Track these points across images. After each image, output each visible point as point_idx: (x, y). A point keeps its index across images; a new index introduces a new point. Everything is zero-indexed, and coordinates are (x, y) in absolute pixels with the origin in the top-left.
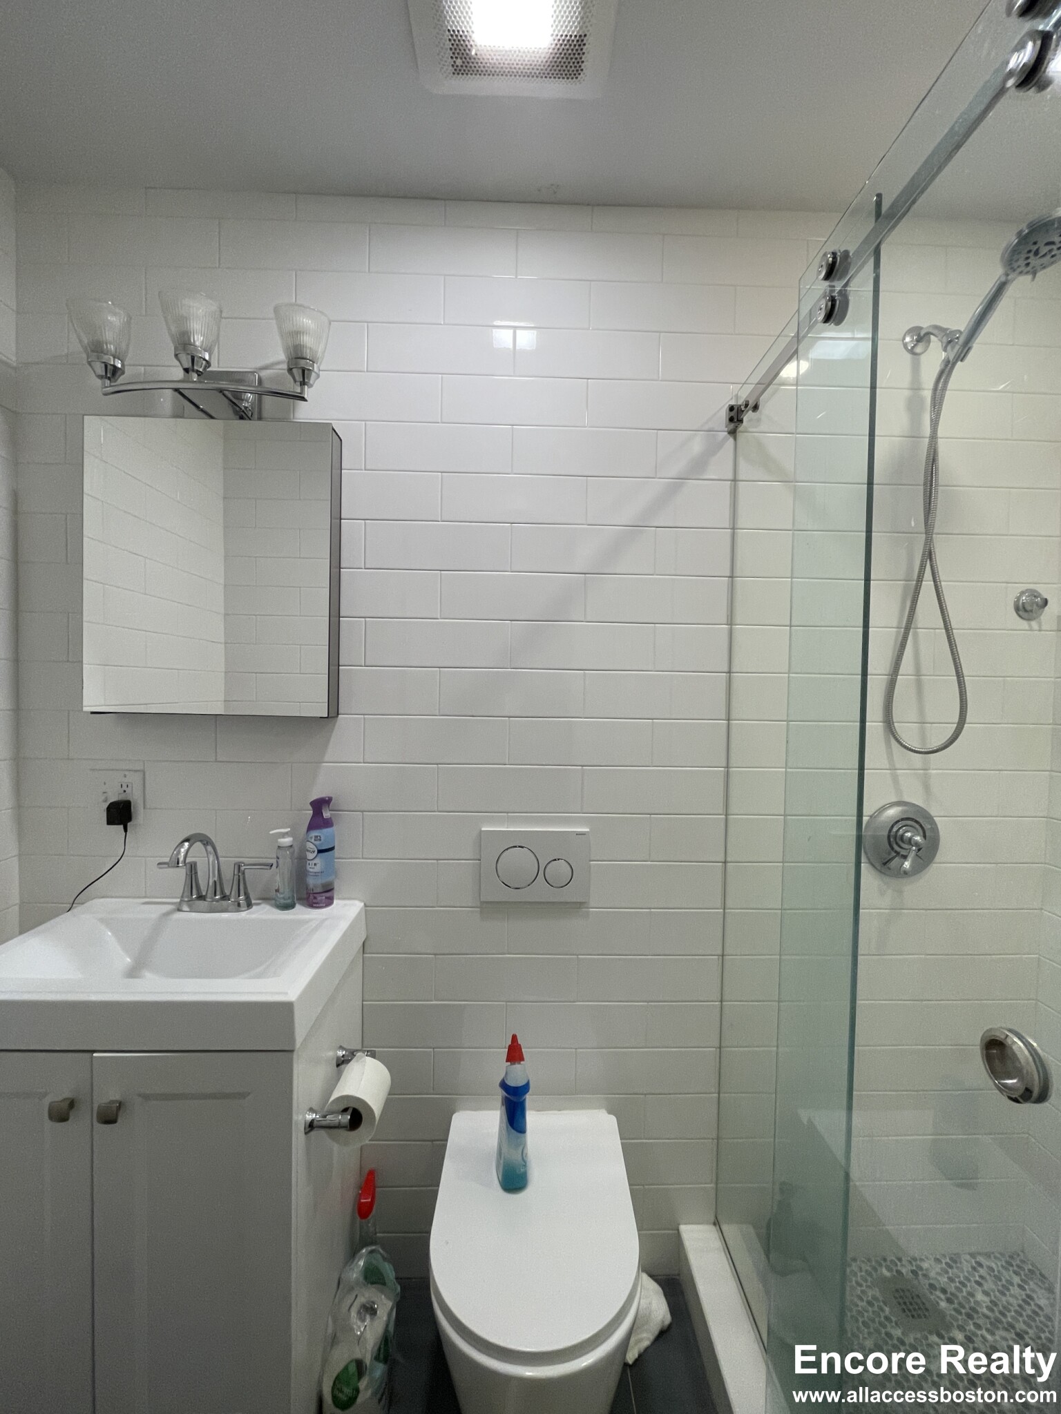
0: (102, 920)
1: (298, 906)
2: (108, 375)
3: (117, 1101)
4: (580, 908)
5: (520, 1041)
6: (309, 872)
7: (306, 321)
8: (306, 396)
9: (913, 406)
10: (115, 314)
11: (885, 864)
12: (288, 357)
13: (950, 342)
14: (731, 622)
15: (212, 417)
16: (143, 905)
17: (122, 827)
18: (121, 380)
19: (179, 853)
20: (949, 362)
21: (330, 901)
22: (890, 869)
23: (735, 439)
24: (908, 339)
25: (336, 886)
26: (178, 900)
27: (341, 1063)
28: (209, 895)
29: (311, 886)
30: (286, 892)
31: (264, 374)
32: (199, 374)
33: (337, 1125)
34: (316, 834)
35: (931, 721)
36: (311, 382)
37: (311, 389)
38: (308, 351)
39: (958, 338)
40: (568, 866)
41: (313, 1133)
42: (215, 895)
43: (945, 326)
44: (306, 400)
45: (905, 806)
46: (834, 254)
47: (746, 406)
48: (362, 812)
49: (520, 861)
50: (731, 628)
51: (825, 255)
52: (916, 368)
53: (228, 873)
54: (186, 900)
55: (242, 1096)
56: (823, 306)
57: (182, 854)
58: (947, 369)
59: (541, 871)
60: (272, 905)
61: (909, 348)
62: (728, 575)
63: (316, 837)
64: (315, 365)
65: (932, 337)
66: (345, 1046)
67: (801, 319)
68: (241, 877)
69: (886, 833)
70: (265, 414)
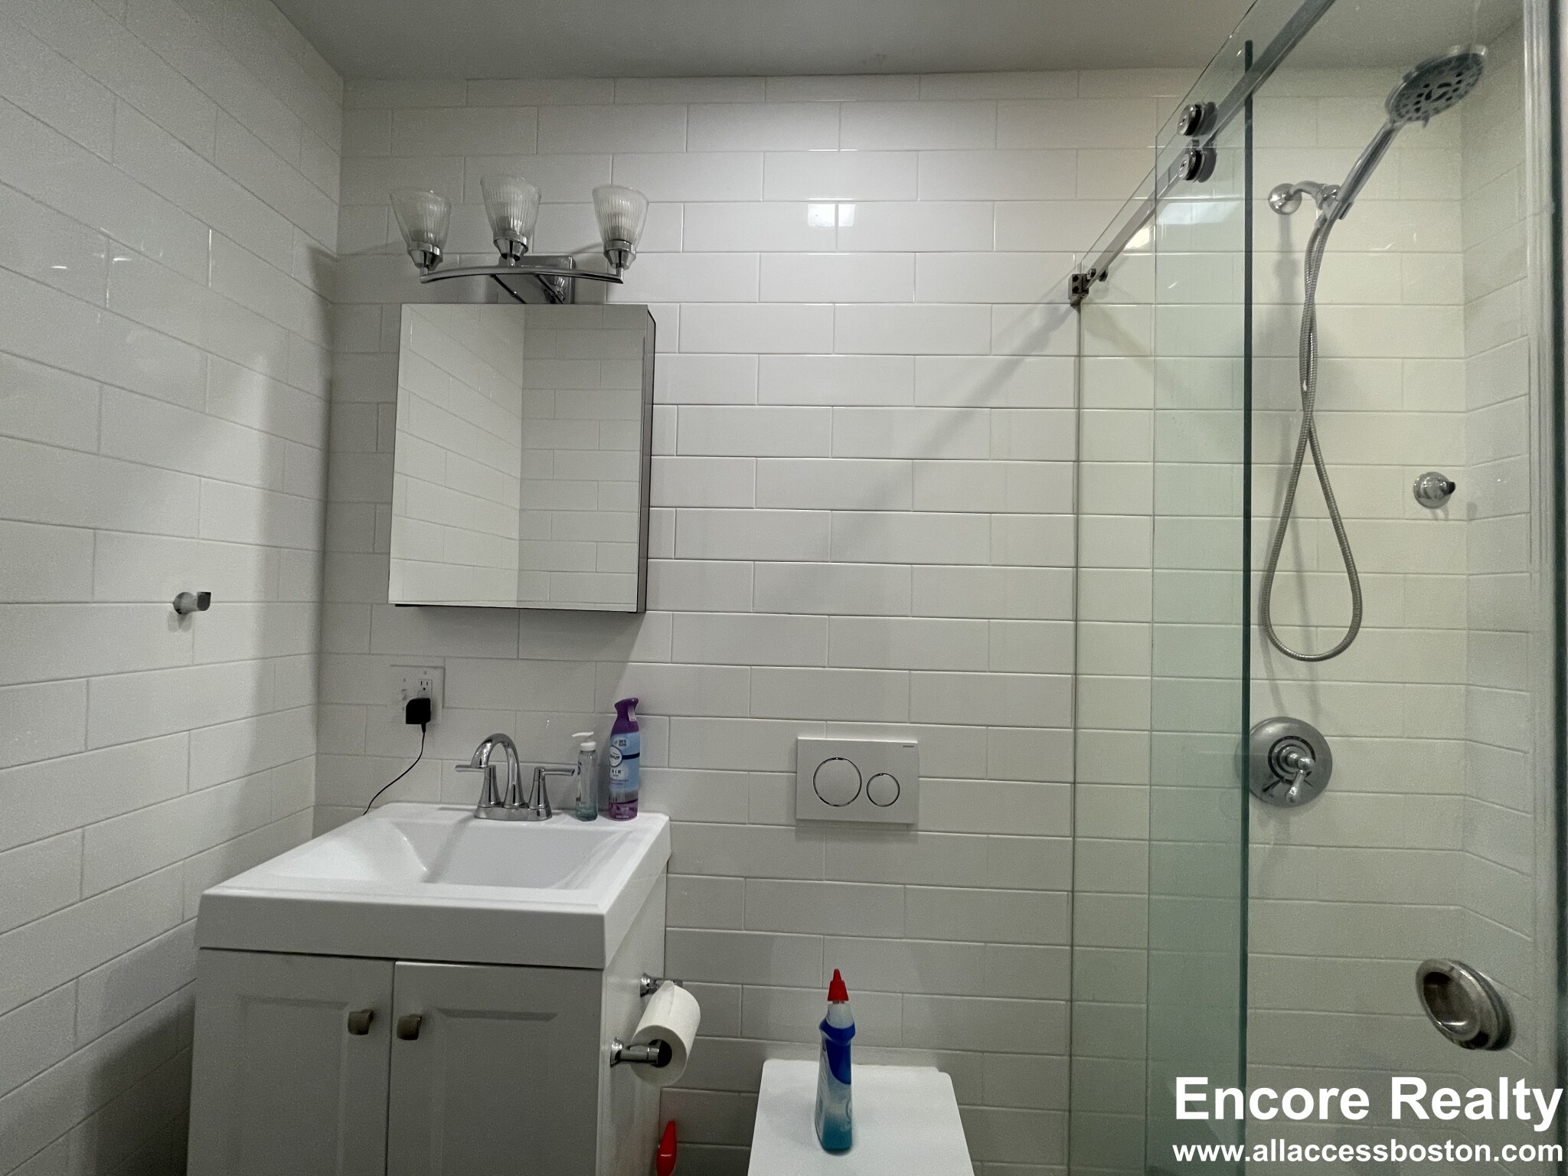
0: (398, 825)
1: (599, 818)
2: (427, 263)
3: (417, 1016)
4: (909, 831)
5: (843, 978)
6: (613, 780)
7: (624, 203)
8: (622, 278)
9: (1285, 268)
10: (435, 202)
11: (1265, 790)
12: (605, 240)
13: (1325, 199)
14: (1077, 511)
15: (523, 302)
16: (439, 811)
17: (420, 726)
18: (440, 267)
19: (481, 753)
20: (1325, 220)
21: (633, 813)
22: (1272, 796)
23: (1079, 311)
24: (1275, 198)
25: (640, 796)
26: (475, 807)
27: (647, 992)
28: (507, 802)
29: (614, 795)
30: (588, 802)
31: (578, 258)
32: (517, 258)
33: (645, 1058)
34: (623, 739)
35: (1316, 624)
36: (627, 264)
37: (626, 271)
38: (626, 233)
39: (1335, 194)
40: (895, 783)
41: (617, 1067)
42: (514, 802)
43: (1320, 182)
44: (622, 283)
45: (1288, 722)
46: (1198, 107)
47: (1093, 274)
48: (669, 716)
49: (839, 775)
50: (1078, 517)
51: (1187, 108)
52: (1285, 230)
53: (528, 781)
54: (484, 806)
55: (547, 1017)
56: (1187, 162)
57: (485, 756)
58: (1324, 228)
59: (865, 788)
60: (573, 816)
61: (1277, 207)
62: (1074, 459)
63: (621, 741)
64: (632, 246)
65: (1304, 194)
66: (649, 974)
67: (1158, 179)
68: (541, 784)
69: (1267, 755)
70: (577, 299)
